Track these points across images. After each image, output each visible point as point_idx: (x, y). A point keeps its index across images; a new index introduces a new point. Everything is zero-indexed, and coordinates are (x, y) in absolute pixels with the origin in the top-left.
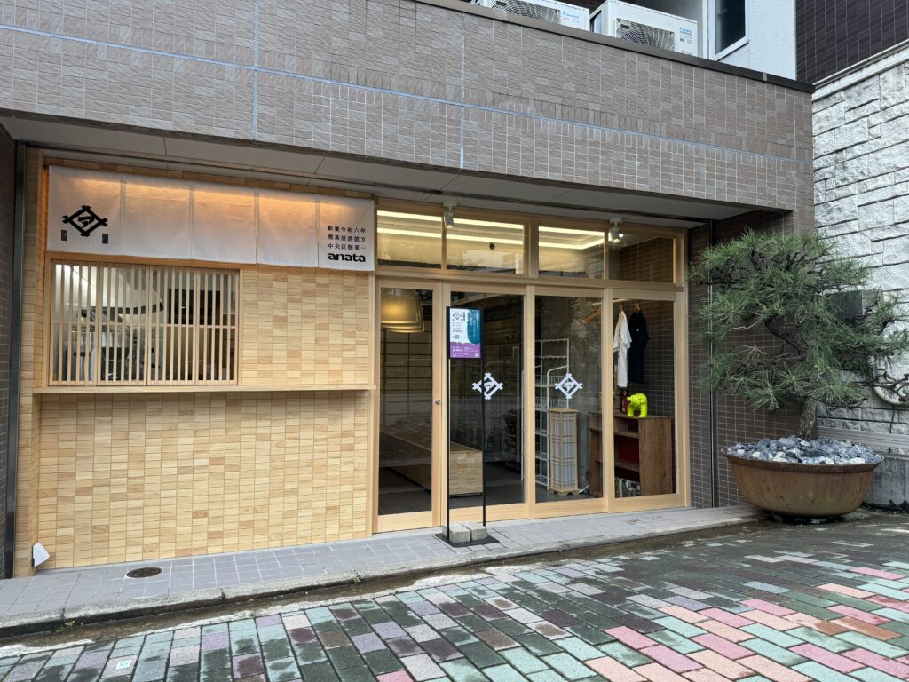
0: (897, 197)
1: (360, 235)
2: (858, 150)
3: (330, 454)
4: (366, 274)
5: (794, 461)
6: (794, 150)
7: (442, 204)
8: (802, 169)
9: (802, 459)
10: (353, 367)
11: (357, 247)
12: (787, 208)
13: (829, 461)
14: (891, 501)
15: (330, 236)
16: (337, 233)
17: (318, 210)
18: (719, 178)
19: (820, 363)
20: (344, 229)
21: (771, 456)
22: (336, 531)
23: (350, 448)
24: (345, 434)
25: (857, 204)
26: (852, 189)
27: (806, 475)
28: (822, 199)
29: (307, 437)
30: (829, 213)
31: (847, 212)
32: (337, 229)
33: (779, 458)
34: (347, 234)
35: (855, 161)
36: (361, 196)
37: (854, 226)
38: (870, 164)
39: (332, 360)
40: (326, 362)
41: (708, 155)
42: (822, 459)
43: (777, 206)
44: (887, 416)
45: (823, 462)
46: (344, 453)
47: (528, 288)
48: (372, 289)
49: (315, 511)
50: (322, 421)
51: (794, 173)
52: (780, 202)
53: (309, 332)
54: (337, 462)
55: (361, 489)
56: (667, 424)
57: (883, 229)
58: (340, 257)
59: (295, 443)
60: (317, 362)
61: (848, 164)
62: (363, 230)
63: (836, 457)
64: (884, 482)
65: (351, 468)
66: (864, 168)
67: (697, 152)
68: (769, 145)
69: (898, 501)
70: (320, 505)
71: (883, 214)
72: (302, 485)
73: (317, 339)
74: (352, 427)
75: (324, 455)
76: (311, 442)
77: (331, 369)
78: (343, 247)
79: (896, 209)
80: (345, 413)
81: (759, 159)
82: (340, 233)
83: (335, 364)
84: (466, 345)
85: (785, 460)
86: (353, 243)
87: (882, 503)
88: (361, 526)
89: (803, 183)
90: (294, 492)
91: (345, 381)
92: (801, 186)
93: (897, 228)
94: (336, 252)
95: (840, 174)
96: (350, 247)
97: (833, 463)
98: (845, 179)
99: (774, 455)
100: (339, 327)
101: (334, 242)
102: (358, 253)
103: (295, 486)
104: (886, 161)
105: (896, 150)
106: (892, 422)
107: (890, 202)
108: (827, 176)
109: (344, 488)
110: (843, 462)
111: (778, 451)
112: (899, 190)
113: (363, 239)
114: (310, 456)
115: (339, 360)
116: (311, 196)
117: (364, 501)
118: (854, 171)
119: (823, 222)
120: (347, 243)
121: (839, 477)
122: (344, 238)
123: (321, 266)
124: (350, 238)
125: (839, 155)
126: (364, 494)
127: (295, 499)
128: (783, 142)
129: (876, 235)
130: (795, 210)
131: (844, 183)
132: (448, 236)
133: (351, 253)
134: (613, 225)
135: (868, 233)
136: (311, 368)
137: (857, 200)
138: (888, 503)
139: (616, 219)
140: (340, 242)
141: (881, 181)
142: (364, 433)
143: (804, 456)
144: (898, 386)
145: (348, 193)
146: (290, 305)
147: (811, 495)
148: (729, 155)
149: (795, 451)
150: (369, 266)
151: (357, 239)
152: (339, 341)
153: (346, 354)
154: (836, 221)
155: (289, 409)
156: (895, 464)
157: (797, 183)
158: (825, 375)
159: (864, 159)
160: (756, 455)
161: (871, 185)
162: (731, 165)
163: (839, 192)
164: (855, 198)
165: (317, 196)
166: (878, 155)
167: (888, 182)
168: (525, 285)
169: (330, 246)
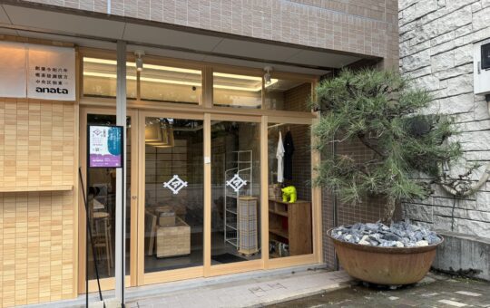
0: (456, 47)
1: (63, 74)
2: (430, 17)
3: (42, 238)
4: (71, 103)
5: (375, 244)
6: (384, 15)
7: (133, 53)
8: (391, 29)
9: (381, 241)
10: (60, 173)
11: (60, 83)
12: (379, 56)
13: (400, 244)
14: (451, 268)
15: (38, 75)
16: (43, 72)
17: (27, 55)
18: (328, 32)
19: (394, 168)
20: (49, 69)
21: (358, 239)
22: (48, 294)
23: (59, 233)
24: (53, 223)
25: (430, 54)
26: (427, 44)
27: (382, 256)
28: (408, 53)
29: (22, 226)
30: (412, 62)
31: (423, 61)
32: (43, 69)
33: (363, 242)
34: (52, 73)
35: (429, 25)
36: (65, 45)
37: (428, 70)
38: (439, 26)
39: (42, 168)
40: (38, 170)
41: (319, 15)
42: (394, 243)
43: (372, 54)
44: (450, 203)
45: (394, 246)
46: (54, 238)
47: (206, 115)
48: (77, 115)
49: (30, 281)
50: (34, 213)
51: (384, 31)
52: (374, 51)
53: (23, 146)
54: (48, 243)
55: (69, 263)
56: (308, 207)
57: (447, 71)
58: (46, 90)
59: (12, 231)
60: (30, 170)
61: (424, 27)
62: (65, 70)
63: (407, 240)
64: (446, 254)
65: (60, 247)
66: (434, 29)
67: (310, 12)
68: (366, 11)
69: (456, 268)
70: (33, 277)
71: (447, 61)
72: (19, 262)
73: (30, 152)
74: (60, 218)
75: (37, 239)
76: (25, 230)
77: (42, 174)
78: (49, 82)
79: (456, 56)
80: (54, 207)
81: (359, 20)
82: (46, 72)
83: (45, 170)
84: (106, 156)
85: (368, 243)
86: (57, 80)
87: (445, 269)
88: (69, 289)
89: (391, 38)
90: (12, 267)
91: (54, 183)
92: (389, 41)
93: (457, 70)
94: (42, 86)
95: (419, 35)
96: (55, 83)
97: (402, 246)
98: (422, 38)
99: (361, 238)
100: (49, 143)
101: (41, 79)
102: (61, 87)
103: (12, 262)
104: (449, 23)
105: (456, 14)
106: (454, 208)
107: (452, 52)
108: (411, 36)
109: (54, 263)
110: (411, 245)
111: (364, 234)
112: (458, 42)
113: (66, 77)
114: (25, 240)
115: (49, 168)
116: (21, 44)
117: (71, 271)
118: (428, 32)
119: (408, 68)
120: (52, 79)
121: (408, 257)
122: (49, 76)
123: (29, 96)
124: (55, 76)
125: (418, 22)
126: (71, 266)
127: (13, 272)
128: (376, 8)
129: (442, 76)
130: (385, 57)
131: (422, 41)
132: (141, 79)
133: (56, 87)
134: (266, 72)
135: (437, 74)
136: (25, 174)
137: (430, 52)
138: (448, 269)
139: (268, 68)
140: (46, 79)
141: (446, 37)
142: (71, 222)
143: (383, 238)
144: (455, 184)
145: (54, 43)
146: (7, 127)
147: (387, 270)
148: (336, 16)
149: (376, 236)
150: (72, 97)
151: (60, 77)
152: (49, 154)
153: (55, 163)
154: (416, 67)
155: (6, 205)
156: (454, 241)
157: (387, 38)
158: (396, 178)
159: (435, 23)
160: (348, 237)
161: (439, 40)
162: (336, 23)
163: (419, 47)
164: (428, 51)
165: (26, 44)
166: (444, 19)
167: (450, 38)
168: (203, 113)
169: (38, 82)
